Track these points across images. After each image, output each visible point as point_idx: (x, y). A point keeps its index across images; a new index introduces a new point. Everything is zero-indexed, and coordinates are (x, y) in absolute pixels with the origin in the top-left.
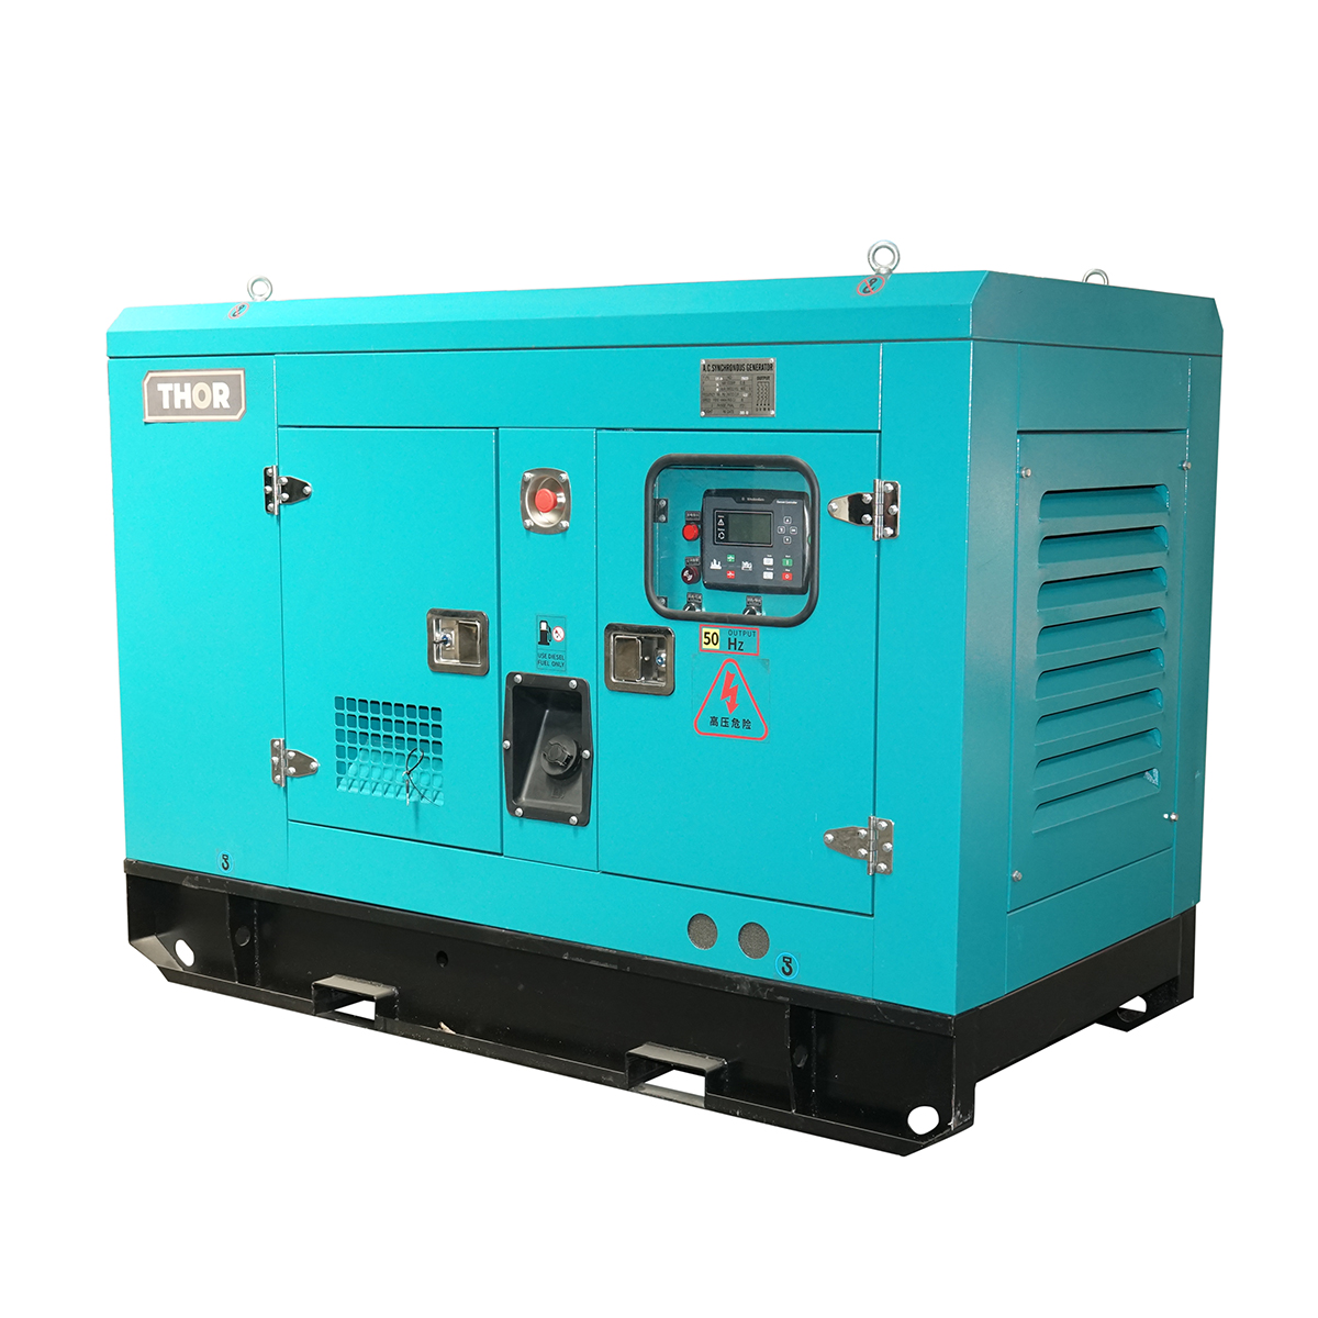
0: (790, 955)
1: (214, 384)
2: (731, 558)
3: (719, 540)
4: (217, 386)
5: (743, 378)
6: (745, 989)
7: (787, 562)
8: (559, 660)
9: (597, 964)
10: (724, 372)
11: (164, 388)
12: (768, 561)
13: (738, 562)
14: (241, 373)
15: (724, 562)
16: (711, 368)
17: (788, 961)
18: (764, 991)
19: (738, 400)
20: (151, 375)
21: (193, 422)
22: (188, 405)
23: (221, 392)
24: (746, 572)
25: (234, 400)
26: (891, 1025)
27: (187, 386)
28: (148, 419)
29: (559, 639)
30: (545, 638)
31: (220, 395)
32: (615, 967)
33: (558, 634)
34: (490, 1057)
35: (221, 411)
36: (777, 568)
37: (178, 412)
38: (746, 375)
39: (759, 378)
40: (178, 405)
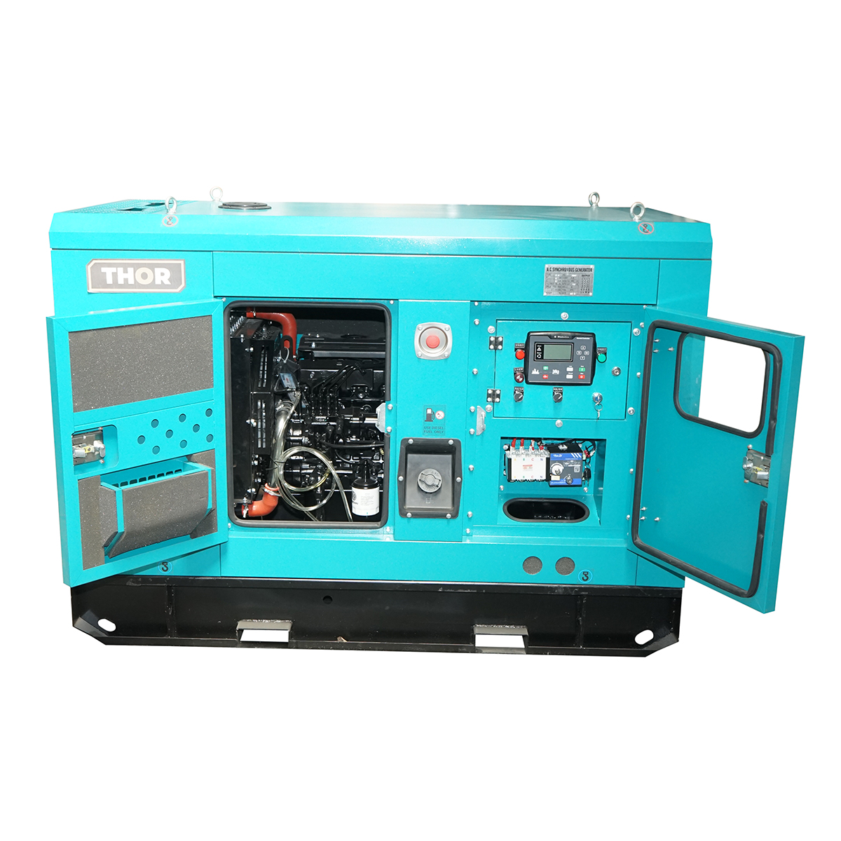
0: (588, 571)
1: (156, 269)
2: (546, 368)
3: (537, 358)
4: (158, 271)
5: (573, 276)
6: (561, 591)
7: (582, 369)
8: (440, 430)
9: (463, 591)
10: (562, 272)
11: (108, 271)
12: (570, 369)
13: (550, 370)
14: (182, 262)
15: (541, 370)
16: (552, 269)
17: (586, 574)
18: (572, 591)
19: (569, 287)
20: (94, 262)
21: (134, 293)
22: (131, 282)
23: (162, 274)
24: (556, 375)
25: (175, 280)
26: (648, 597)
27: (131, 270)
28: (91, 290)
29: (440, 418)
30: (430, 418)
31: (162, 276)
32: (476, 591)
33: (440, 415)
34: (379, 650)
35: (163, 285)
36: (576, 373)
37: (121, 286)
38: (575, 274)
39: (583, 276)
40: (121, 281)
